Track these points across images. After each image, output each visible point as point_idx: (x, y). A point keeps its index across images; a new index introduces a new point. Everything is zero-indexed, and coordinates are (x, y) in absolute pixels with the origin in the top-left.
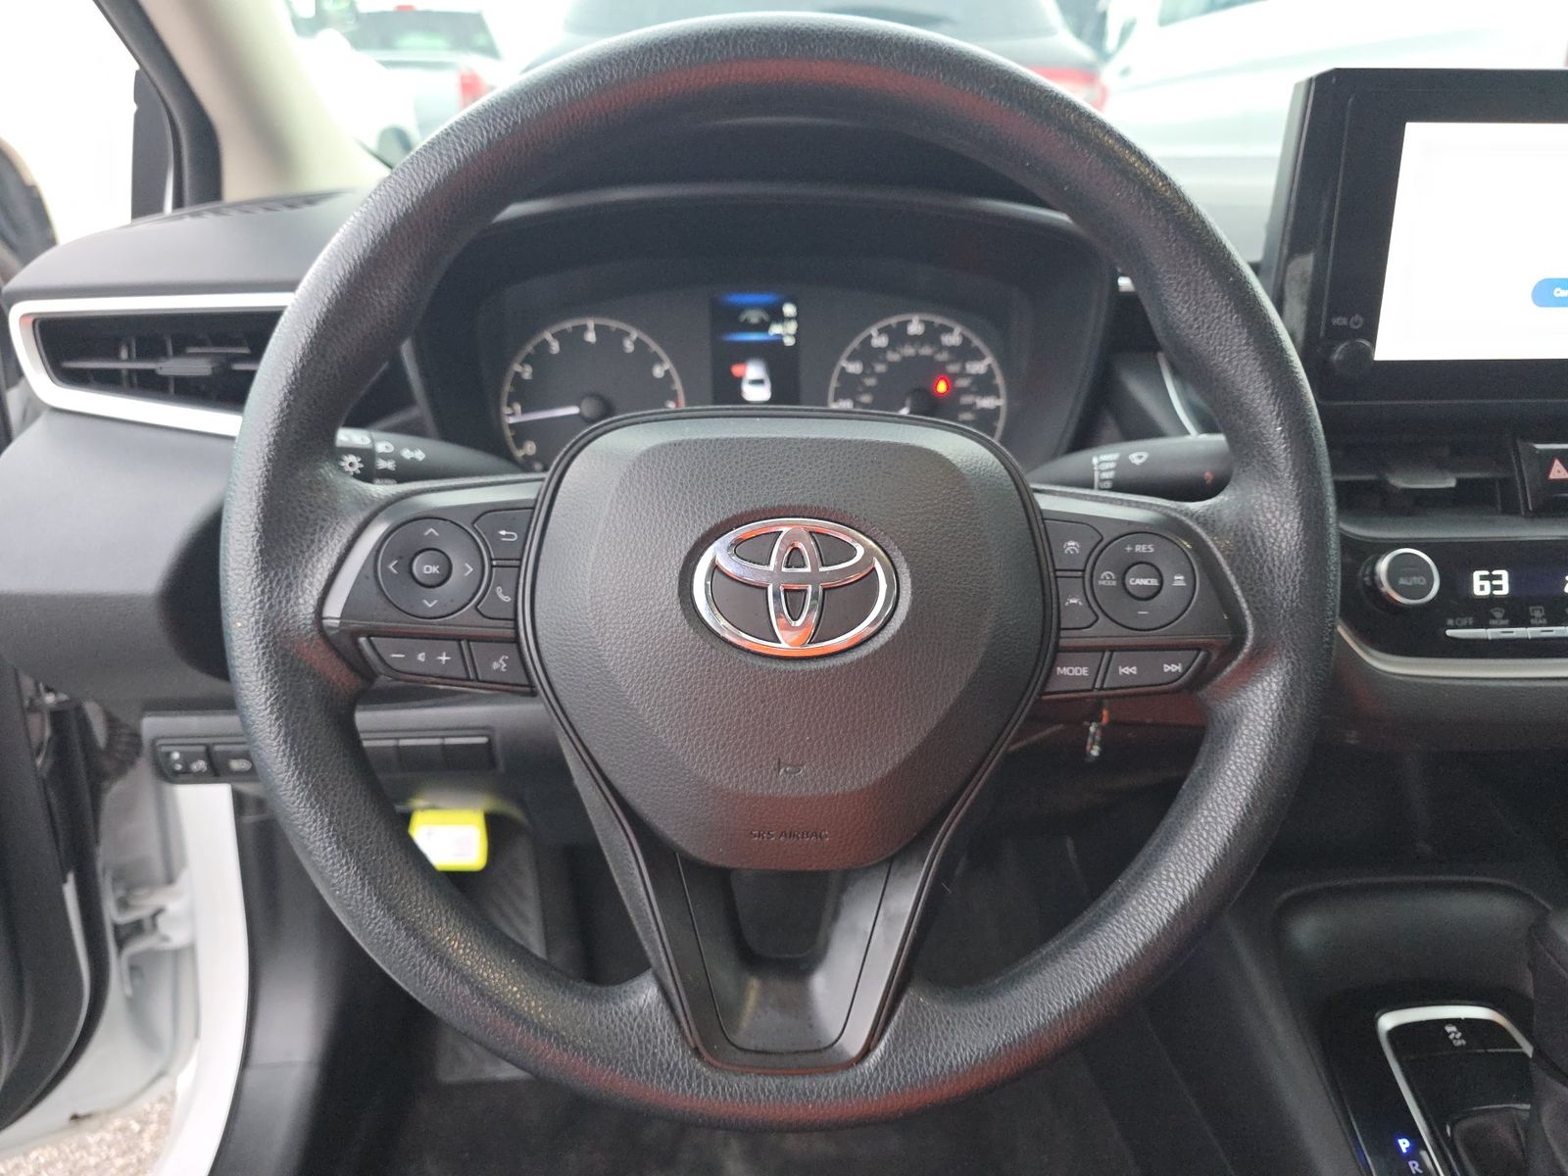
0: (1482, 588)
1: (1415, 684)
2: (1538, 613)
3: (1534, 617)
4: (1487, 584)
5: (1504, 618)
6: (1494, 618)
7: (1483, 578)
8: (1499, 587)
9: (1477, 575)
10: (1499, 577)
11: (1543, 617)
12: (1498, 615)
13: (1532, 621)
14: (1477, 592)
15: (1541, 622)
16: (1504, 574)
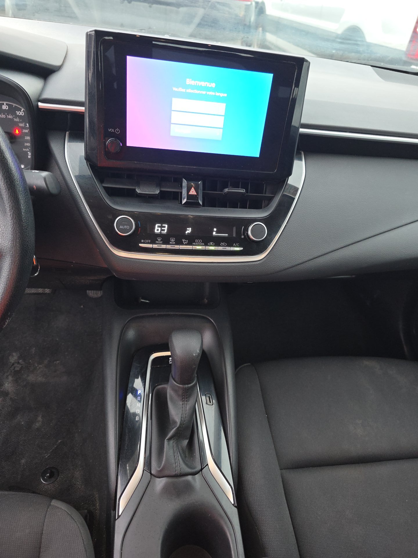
0: (158, 230)
1: (127, 260)
2: (173, 240)
3: (171, 241)
4: (160, 229)
5: (161, 241)
6: (158, 241)
7: (158, 227)
8: (164, 230)
9: (157, 225)
10: (164, 227)
11: (174, 241)
12: (159, 240)
13: (170, 243)
14: (156, 231)
15: (173, 243)
16: (166, 226)
